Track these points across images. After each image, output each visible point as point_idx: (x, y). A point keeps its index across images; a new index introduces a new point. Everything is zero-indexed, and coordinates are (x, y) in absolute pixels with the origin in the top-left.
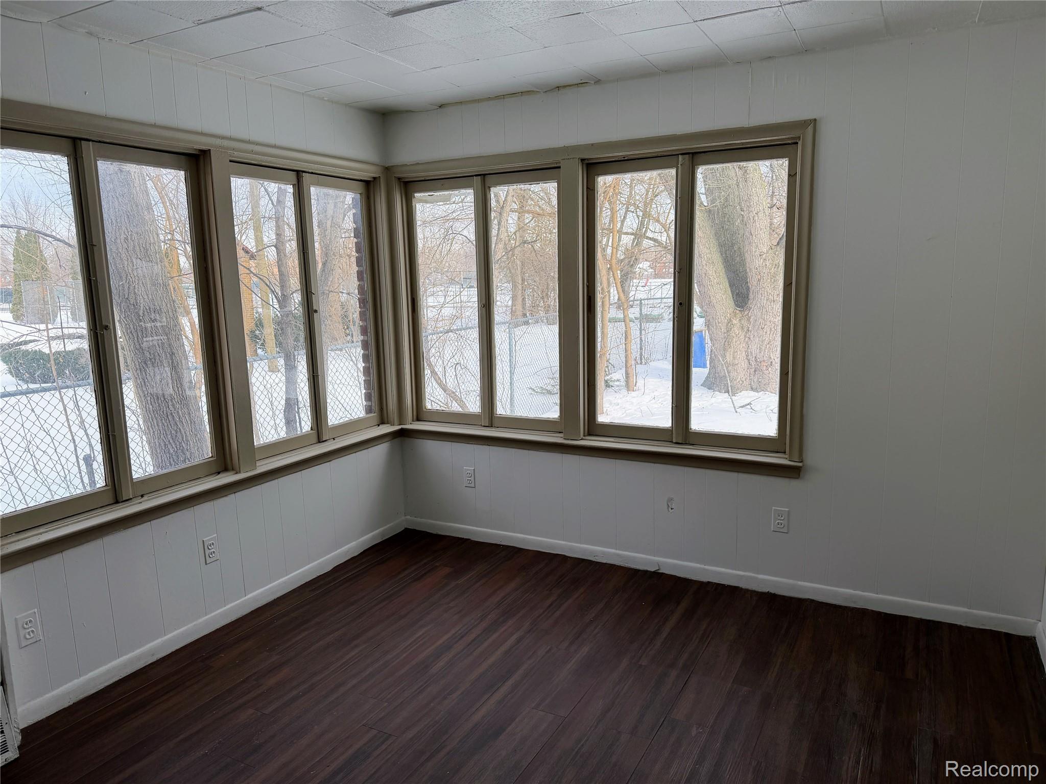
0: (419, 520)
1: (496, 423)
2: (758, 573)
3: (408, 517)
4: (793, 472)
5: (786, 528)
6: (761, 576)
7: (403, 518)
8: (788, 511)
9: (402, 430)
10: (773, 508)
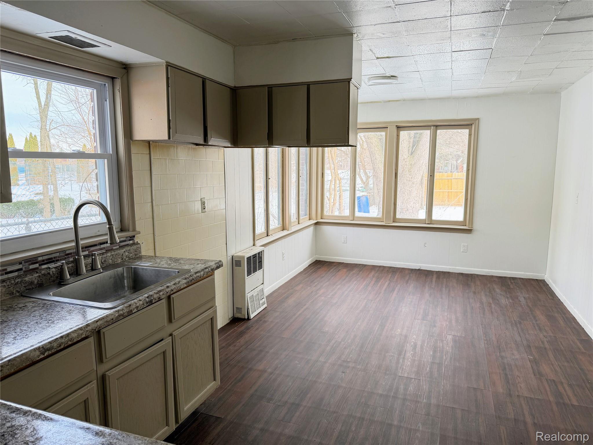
0: (322, 256)
1: (355, 219)
2: (456, 267)
3: (317, 256)
4: (469, 231)
5: (466, 251)
6: (457, 268)
7: (315, 256)
8: (467, 245)
9: (318, 222)
10: (462, 244)
